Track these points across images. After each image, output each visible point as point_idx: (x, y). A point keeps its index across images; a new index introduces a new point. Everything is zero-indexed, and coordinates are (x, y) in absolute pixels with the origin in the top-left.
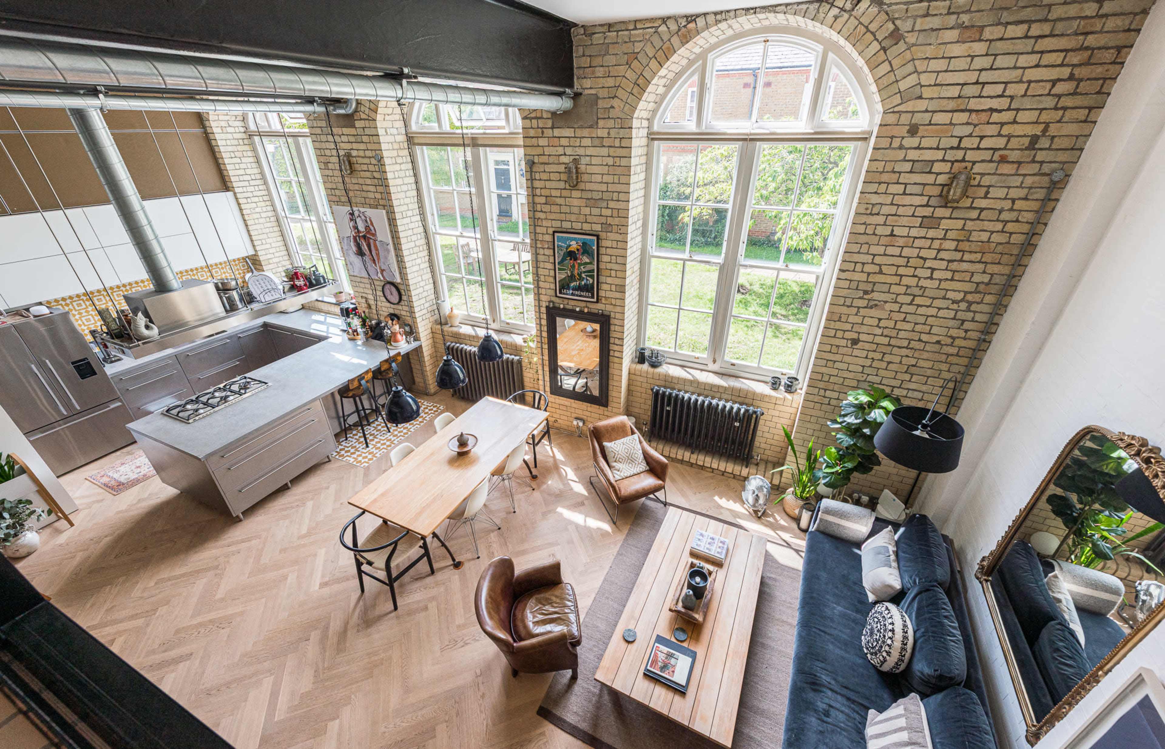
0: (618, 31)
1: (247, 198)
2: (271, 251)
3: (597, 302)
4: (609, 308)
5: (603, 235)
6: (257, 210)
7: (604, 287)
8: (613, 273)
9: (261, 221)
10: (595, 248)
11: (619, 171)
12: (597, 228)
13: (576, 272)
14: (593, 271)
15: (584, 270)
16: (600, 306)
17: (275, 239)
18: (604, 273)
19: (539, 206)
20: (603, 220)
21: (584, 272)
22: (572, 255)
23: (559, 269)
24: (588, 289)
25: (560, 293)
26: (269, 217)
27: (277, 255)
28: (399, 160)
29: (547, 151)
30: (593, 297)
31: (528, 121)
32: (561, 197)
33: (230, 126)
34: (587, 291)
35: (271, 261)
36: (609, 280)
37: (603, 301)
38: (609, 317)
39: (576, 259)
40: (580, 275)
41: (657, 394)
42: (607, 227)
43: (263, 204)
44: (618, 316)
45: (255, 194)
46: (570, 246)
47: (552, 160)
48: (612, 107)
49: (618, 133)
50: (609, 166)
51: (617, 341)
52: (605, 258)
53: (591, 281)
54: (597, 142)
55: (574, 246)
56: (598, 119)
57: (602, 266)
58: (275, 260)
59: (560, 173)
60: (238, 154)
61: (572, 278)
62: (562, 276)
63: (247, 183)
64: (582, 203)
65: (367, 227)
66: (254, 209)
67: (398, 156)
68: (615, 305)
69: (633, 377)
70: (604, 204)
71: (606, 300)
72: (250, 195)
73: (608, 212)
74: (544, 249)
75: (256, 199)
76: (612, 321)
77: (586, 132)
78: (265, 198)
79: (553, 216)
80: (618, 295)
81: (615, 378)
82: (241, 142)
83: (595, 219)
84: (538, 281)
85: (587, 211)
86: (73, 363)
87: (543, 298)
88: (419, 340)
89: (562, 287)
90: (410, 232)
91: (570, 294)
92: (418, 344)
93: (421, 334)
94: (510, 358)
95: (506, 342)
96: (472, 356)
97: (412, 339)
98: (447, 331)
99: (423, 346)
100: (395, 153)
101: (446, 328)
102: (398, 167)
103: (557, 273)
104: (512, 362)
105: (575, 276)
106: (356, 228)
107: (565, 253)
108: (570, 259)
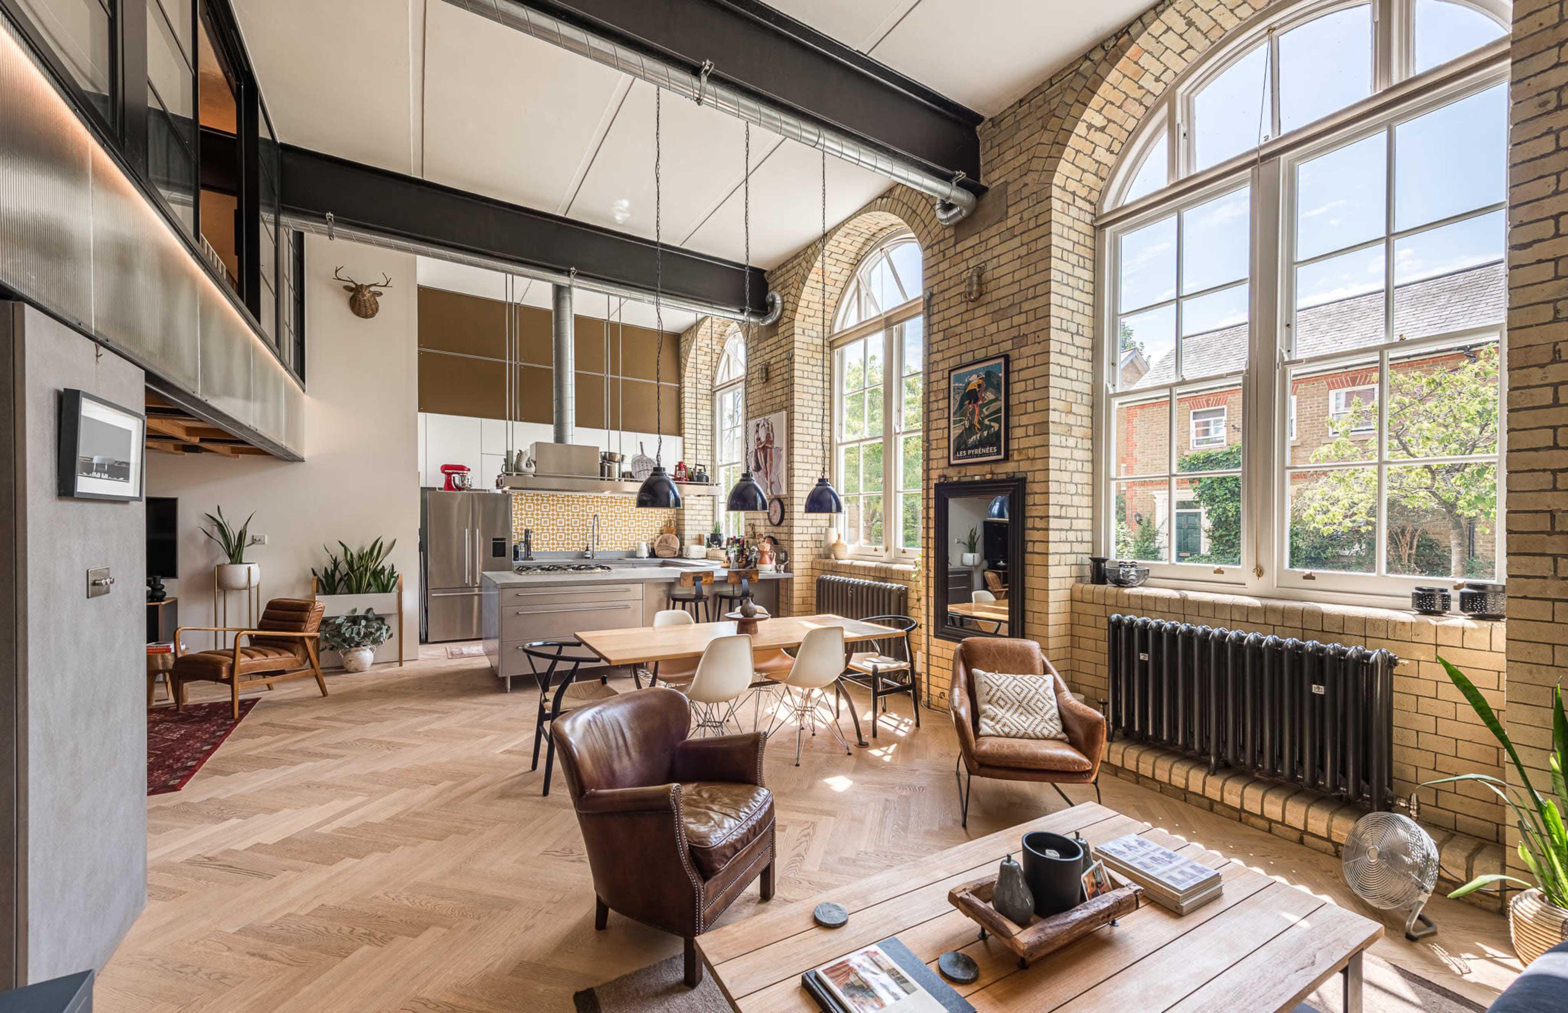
0: (1029, 102)
3: (1007, 458)
4: (1025, 466)
5: (1014, 354)
7: (1018, 432)
8: (1030, 407)
10: (1002, 375)
11: (1035, 257)
12: (1005, 346)
13: (976, 420)
14: (1000, 411)
15: (986, 413)
16: (1009, 467)
18: (1015, 411)
20: (1015, 333)
21: (987, 416)
22: (972, 396)
24: (992, 440)
25: (955, 458)
28: (812, 362)
29: (948, 274)
30: (999, 453)
31: (930, 250)
32: (961, 324)
33: (700, 383)
34: (991, 445)
35: (694, 507)
36: (1025, 420)
37: (1016, 457)
38: (1023, 481)
39: (976, 400)
40: (981, 423)
41: (1116, 626)
42: (1020, 340)
43: (705, 452)
44: (1039, 476)
45: (701, 442)
46: (969, 383)
47: (953, 282)
48: (1026, 185)
49: (1035, 211)
50: (1022, 258)
51: (1039, 523)
52: (1017, 388)
53: (996, 426)
54: (1007, 235)
55: (974, 382)
56: (1008, 207)
57: (1014, 400)
59: (960, 294)
61: (970, 430)
64: (987, 320)
65: (768, 436)
66: (696, 455)
67: (812, 357)
68: (1034, 459)
69: (1079, 607)
70: (1016, 310)
71: (1020, 453)
73: (1022, 319)
74: (937, 401)
75: (701, 447)
76: (1030, 488)
77: (993, 231)
78: (709, 448)
79: (951, 353)
80: (1037, 441)
81: (1038, 595)
82: (704, 397)
83: (1004, 336)
85: (993, 328)
86: (494, 539)
87: (933, 475)
88: (791, 571)
89: (958, 449)
90: (809, 438)
91: (968, 456)
92: (788, 575)
93: (796, 566)
94: (889, 585)
95: (891, 571)
96: (844, 587)
97: (783, 566)
98: (828, 564)
99: (796, 580)
100: (809, 354)
101: (827, 561)
102: (809, 368)
103: (952, 429)
104: (890, 591)
105: (975, 426)
106: (759, 439)
107: (962, 396)
108: (970, 403)
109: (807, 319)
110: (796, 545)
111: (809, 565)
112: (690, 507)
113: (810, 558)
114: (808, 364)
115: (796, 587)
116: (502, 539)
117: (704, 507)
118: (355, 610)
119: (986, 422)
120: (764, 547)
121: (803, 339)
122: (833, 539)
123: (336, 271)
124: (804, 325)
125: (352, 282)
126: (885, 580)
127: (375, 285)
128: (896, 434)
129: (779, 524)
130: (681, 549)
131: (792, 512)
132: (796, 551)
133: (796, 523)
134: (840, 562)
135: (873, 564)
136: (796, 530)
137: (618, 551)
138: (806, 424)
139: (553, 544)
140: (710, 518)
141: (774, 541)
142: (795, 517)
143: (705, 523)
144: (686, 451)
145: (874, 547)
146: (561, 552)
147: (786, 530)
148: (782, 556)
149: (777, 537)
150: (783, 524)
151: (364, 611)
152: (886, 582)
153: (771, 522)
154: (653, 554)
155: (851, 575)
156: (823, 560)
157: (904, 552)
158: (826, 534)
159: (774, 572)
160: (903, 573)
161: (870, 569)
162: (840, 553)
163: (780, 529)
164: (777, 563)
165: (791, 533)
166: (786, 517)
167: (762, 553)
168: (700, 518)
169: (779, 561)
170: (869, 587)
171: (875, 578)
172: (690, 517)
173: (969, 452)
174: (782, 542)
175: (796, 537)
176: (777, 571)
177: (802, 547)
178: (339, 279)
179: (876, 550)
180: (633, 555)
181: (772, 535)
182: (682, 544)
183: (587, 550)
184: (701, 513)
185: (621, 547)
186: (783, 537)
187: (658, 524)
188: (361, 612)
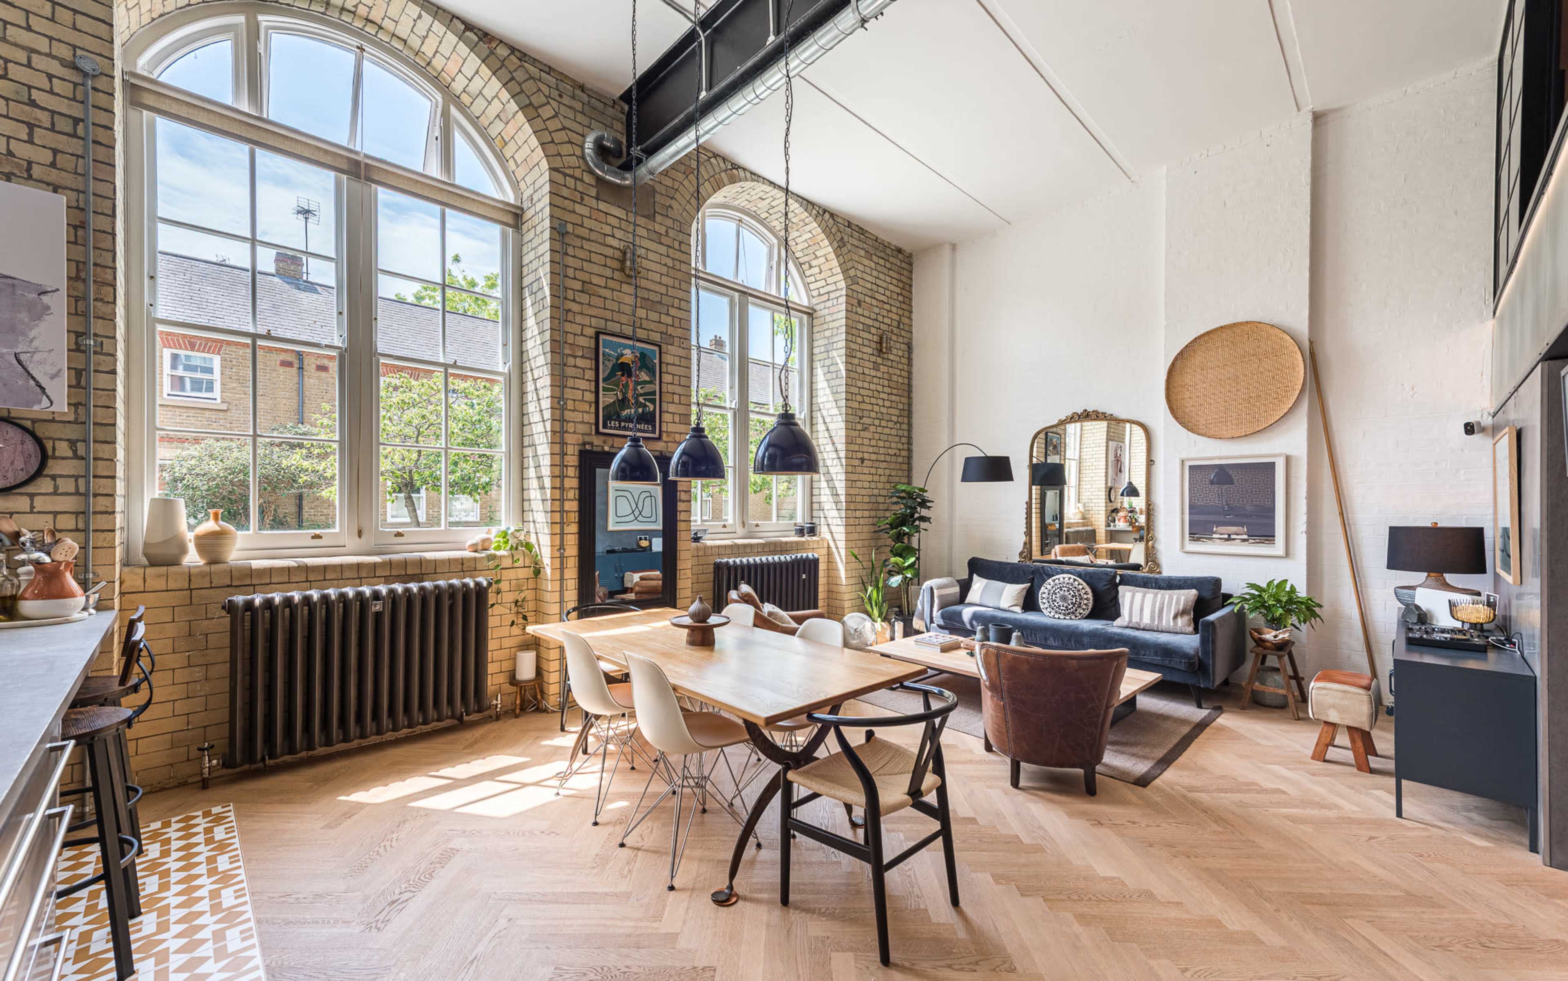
3: (659, 438)
4: (672, 448)
5: (664, 347)
7: (667, 417)
8: (676, 397)
10: (657, 361)
11: (679, 275)
12: (656, 337)
13: (630, 395)
14: (654, 393)
15: (641, 391)
16: (662, 445)
18: (667, 397)
19: (570, 292)
20: (663, 328)
21: (642, 395)
22: (624, 369)
23: (605, 389)
24: (646, 419)
25: (605, 427)
29: (587, 223)
30: (654, 431)
31: (560, 175)
32: (605, 287)
34: (647, 422)
36: (672, 408)
37: (665, 437)
39: (630, 375)
40: (635, 399)
42: (669, 338)
46: (622, 355)
47: (593, 236)
49: (678, 236)
50: (669, 267)
52: (667, 378)
53: (651, 407)
54: (654, 236)
55: (628, 356)
57: (665, 388)
59: (606, 256)
61: (623, 403)
62: (606, 399)
64: (636, 302)
70: (664, 310)
71: (668, 436)
73: (669, 320)
74: (575, 357)
77: (641, 221)
79: (594, 312)
83: (653, 326)
84: (563, 409)
87: (570, 438)
89: (608, 418)
91: (620, 428)
95: (436, 563)
103: (601, 396)
105: (629, 401)
107: (614, 365)
108: (623, 375)
119: (641, 399)
173: (623, 424)
179: (317, 537)
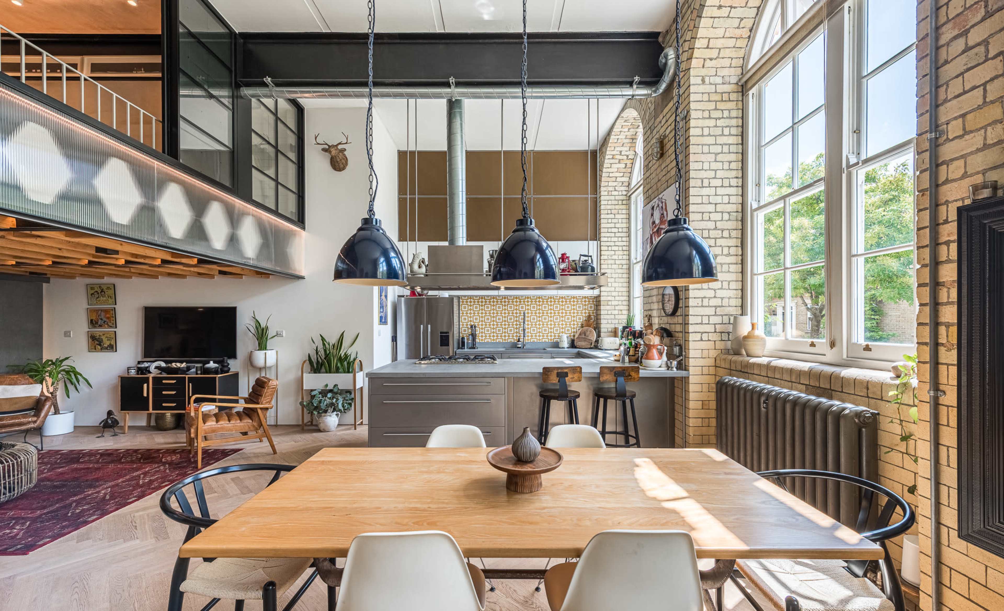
1: (608, 246)
2: (614, 294)
6: (614, 257)
9: (614, 266)
17: (620, 285)
26: (622, 265)
27: (617, 298)
28: (716, 114)
33: (615, 190)
35: (610, 303)
43: (621, 253)
45: (617, 244)
58: (613, 303)
60: (613, 211)
63: (613, 235)
66: (611, 256)
72: (612, 244)
75: (616, 248)
78: (624, 248)
82: (620, 202)
86: (441, 333)
88: (686, 369)
90: (711, 208)
92: (683, 373)
93: (692, 362)
94: (836, 404)
95: (843, 381)
96: (755, 397)
97: (675, 363)
98: (735, 362)
99: (692, 379)
100: (712, 106)
101: (735, 358)
102: (712, 123)
104: (839, 416)
106: (654, 223)
109: (708, 63)
110: (692, 337)
111: (711, 362)
112: (606, 303)
113: (713, 354)
114: (710, 118)
115: (692, 388)
116: (446, 333)
117: (620, 303)
118: (327, 385)
120: (650, 340)
121: (702, 88)
122: (745, 329)
123: (316, 138)
124: (703, 72)
125: (326, 144)
126: (829, 393)
127: (340, 144)
128: (849, 166)
129: (674, 313)
130: (597, 341)
131: (687, 298)
132: (692, 345)
133: (691, 311)
134: (753, 360)
135: (805, 366)
136: (692, 320)
137: (545, 342)
138: (705, 191)
139: (494, 336)
140: (625, 312)
141: (666, 333)
142: (690, 304)
143: (620, 317)
144: (603, 253)
145: (810, 340)
146: (499, 343)
147: (680, 320)
148: (676, 350)
149: (672, 328)
150: (678, 313)
151: (333, 386)
152: (831, 398)
153: (665, 312)
154: (573, 345)
155: (770, 380)
156: (730, 357)
157: (867, 348)
158: (735, 324)
159: (664, 369)
160: (867, 385)
161: (800, 373)
162: (755, 348)
163: (675, 320)
164: (669, 359)
165: (686, 324)
166: (681, 305)
167: (649, 347)
168: (616, 312)
169: (670, 356)
170: (795, 402)
171: (810, 389)
172: (606, 312)
174: (677, 334)
175: (691, 329)
176: (669, 368)
177: (702, 340)
178: (318, 144)
179: (813, 345)
180: (556, 345)
181: (667, 327)
182: (599, 336)
183: (519, 341)
184: (617, 308)
185: (547, 339)
186: (678, 328)
187: (580, 319)
188: (330, 387)
